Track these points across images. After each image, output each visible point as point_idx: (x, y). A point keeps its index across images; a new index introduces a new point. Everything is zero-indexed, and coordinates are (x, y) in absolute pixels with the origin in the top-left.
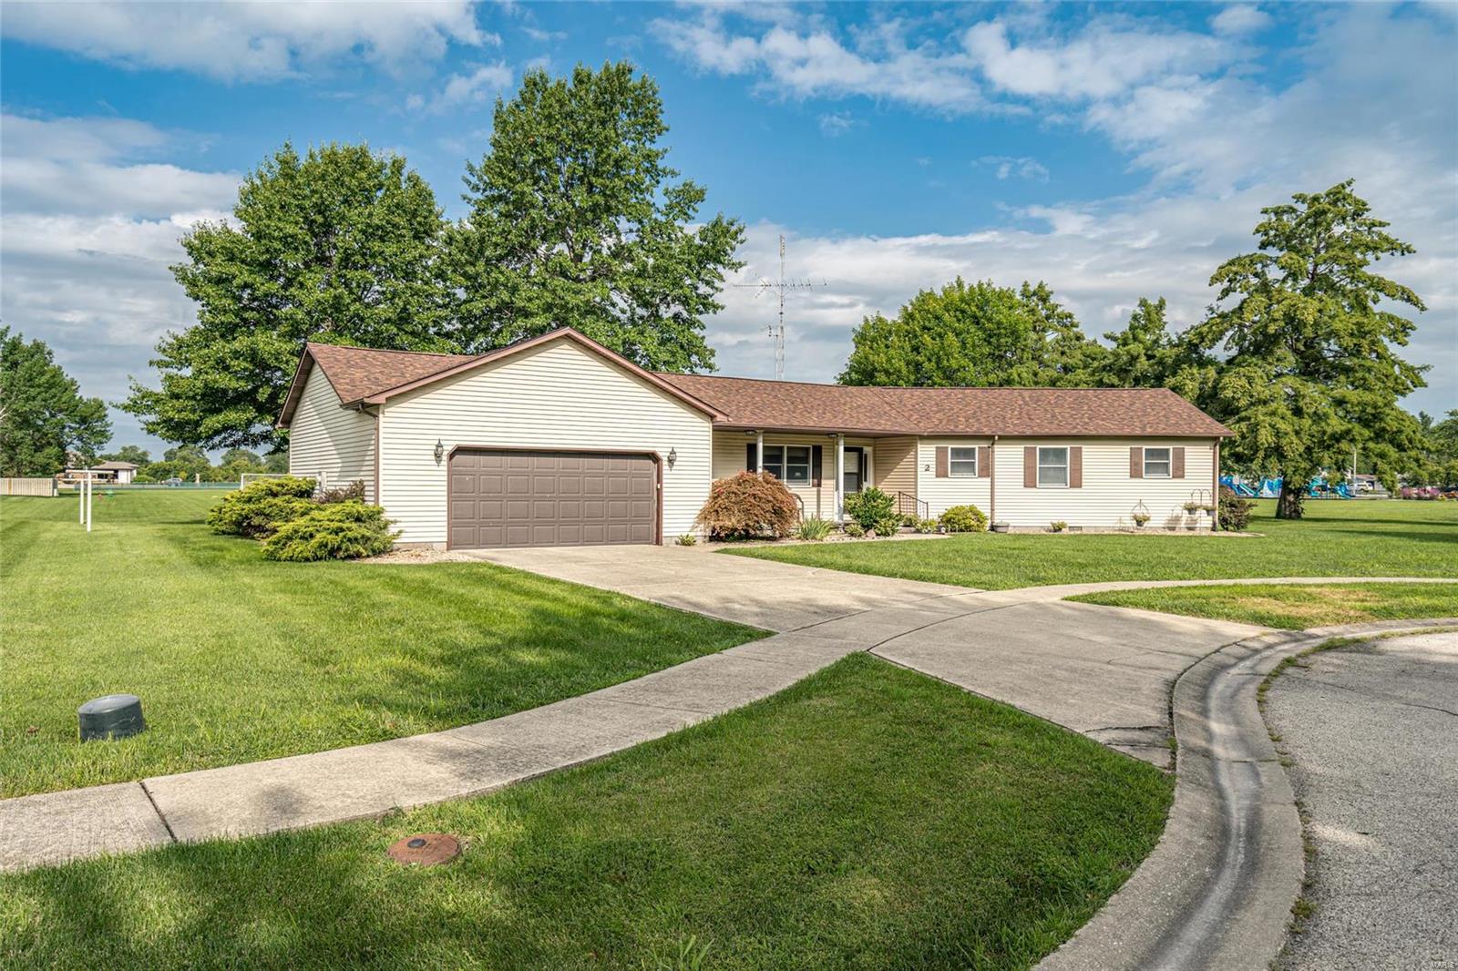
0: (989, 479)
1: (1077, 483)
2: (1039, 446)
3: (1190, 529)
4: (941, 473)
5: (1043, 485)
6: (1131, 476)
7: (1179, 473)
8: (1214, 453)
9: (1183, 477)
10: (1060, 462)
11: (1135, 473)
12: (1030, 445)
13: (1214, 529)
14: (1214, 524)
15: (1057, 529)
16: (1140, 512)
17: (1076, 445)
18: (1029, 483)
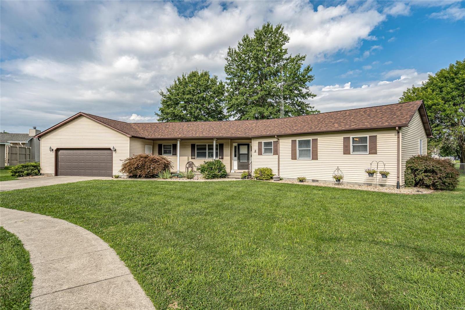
0: (277, 156)
1: (315, 157)
2: (298, 139)
3: (382, 185)
4: (260, 153)
5: (301, 159)
6: (344, 154)
7: (373, 151)
8: (398, 137)
9: (376, 153)
10: (307, 147)
11: (346, 151)
12: (294, 139)
13: (398, 186)
14: (398, 183)
15: (301, 180)
16: (338, 174)
17: (315, 137)
18: (294, 157)
